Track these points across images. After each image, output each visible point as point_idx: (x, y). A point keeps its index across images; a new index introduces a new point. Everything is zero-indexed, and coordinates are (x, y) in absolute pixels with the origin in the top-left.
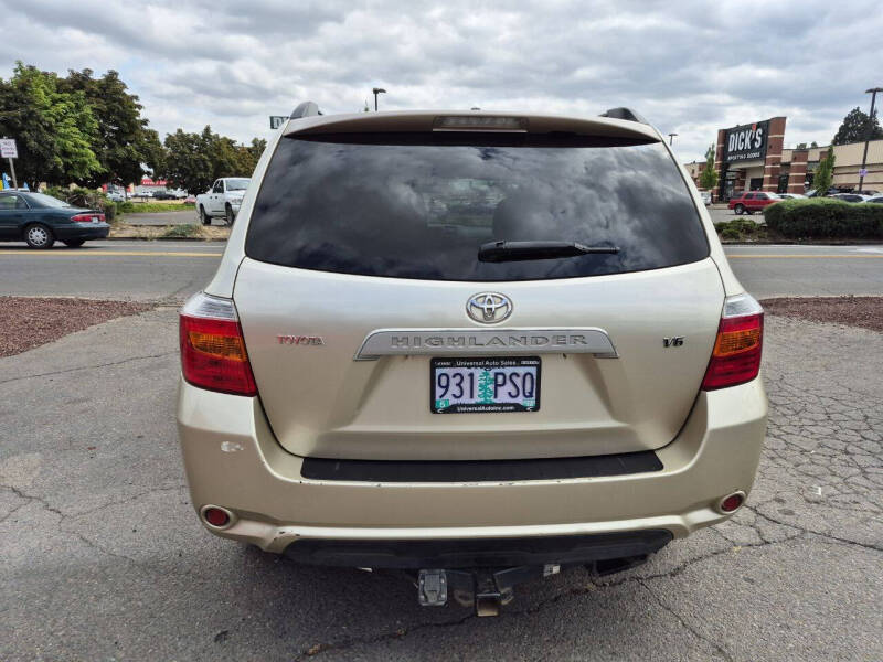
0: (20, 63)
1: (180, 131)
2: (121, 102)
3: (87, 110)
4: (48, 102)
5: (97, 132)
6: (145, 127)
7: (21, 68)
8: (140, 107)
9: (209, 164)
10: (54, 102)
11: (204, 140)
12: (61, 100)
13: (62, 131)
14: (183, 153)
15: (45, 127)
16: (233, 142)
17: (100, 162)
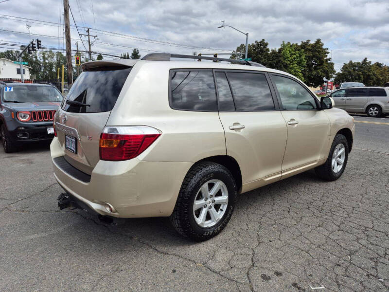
0: (283, 42)
1: (351, 61)
2: (319, 52)
3: (303, 57)
4: (289, 55)
5: (306, 65)
6: (329, 61)
7: (283, 44)
8: (328, 53)
9: (362, 76)
10: (292, 55)
11: (362, 65)
12: (295, 54)
13: (291, 66)
14: (350, 72)
15: (284, 66)
16: (382, 64)
17: (305, 78)
